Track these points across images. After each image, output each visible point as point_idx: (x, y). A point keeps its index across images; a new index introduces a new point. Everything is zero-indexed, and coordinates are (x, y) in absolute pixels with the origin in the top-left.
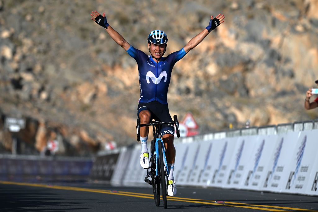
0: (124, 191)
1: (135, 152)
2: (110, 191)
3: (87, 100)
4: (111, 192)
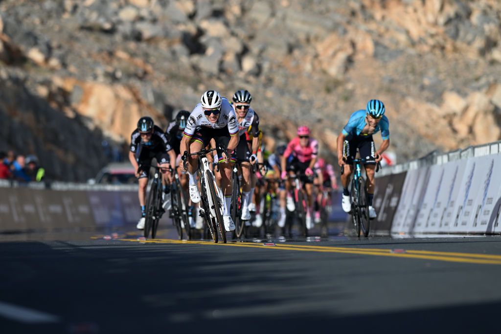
0: (416, 249)
1: (436, 170)
2: (390, 251)
3: (334, 70)
4: (391, 253)
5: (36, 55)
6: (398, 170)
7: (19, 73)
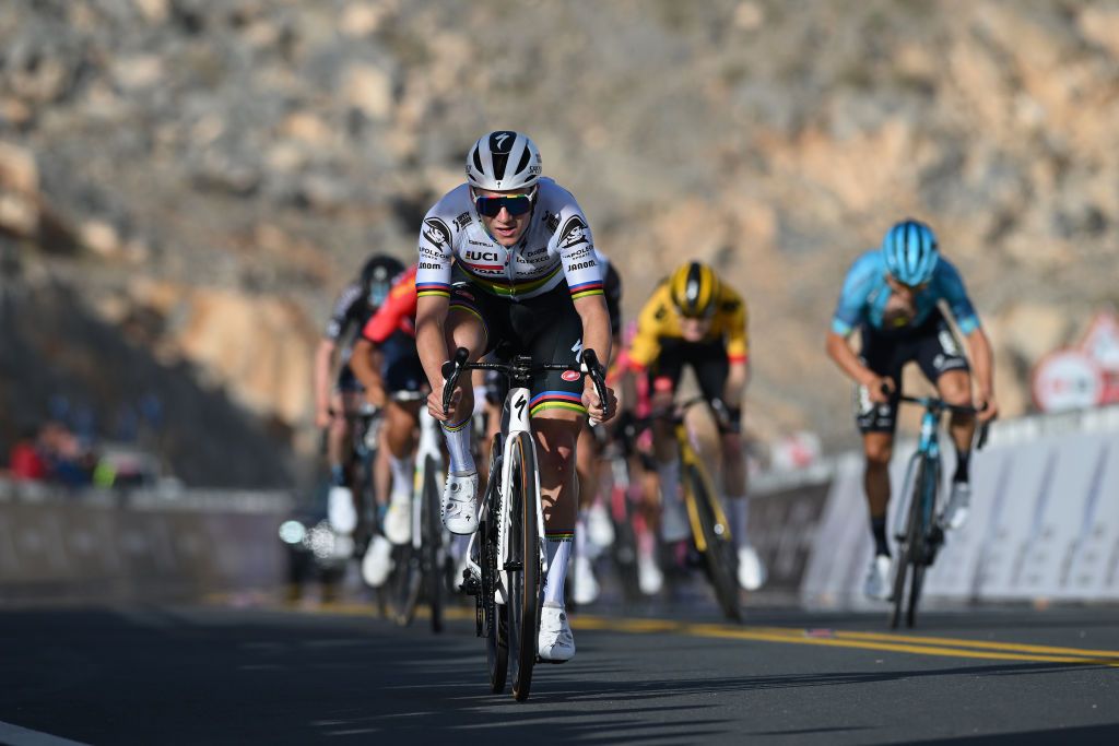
5: (99, 236)
6: (818, 472)
7: (65, 270)
